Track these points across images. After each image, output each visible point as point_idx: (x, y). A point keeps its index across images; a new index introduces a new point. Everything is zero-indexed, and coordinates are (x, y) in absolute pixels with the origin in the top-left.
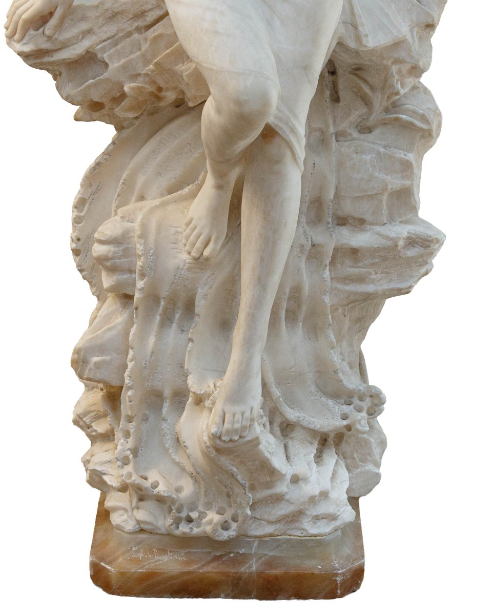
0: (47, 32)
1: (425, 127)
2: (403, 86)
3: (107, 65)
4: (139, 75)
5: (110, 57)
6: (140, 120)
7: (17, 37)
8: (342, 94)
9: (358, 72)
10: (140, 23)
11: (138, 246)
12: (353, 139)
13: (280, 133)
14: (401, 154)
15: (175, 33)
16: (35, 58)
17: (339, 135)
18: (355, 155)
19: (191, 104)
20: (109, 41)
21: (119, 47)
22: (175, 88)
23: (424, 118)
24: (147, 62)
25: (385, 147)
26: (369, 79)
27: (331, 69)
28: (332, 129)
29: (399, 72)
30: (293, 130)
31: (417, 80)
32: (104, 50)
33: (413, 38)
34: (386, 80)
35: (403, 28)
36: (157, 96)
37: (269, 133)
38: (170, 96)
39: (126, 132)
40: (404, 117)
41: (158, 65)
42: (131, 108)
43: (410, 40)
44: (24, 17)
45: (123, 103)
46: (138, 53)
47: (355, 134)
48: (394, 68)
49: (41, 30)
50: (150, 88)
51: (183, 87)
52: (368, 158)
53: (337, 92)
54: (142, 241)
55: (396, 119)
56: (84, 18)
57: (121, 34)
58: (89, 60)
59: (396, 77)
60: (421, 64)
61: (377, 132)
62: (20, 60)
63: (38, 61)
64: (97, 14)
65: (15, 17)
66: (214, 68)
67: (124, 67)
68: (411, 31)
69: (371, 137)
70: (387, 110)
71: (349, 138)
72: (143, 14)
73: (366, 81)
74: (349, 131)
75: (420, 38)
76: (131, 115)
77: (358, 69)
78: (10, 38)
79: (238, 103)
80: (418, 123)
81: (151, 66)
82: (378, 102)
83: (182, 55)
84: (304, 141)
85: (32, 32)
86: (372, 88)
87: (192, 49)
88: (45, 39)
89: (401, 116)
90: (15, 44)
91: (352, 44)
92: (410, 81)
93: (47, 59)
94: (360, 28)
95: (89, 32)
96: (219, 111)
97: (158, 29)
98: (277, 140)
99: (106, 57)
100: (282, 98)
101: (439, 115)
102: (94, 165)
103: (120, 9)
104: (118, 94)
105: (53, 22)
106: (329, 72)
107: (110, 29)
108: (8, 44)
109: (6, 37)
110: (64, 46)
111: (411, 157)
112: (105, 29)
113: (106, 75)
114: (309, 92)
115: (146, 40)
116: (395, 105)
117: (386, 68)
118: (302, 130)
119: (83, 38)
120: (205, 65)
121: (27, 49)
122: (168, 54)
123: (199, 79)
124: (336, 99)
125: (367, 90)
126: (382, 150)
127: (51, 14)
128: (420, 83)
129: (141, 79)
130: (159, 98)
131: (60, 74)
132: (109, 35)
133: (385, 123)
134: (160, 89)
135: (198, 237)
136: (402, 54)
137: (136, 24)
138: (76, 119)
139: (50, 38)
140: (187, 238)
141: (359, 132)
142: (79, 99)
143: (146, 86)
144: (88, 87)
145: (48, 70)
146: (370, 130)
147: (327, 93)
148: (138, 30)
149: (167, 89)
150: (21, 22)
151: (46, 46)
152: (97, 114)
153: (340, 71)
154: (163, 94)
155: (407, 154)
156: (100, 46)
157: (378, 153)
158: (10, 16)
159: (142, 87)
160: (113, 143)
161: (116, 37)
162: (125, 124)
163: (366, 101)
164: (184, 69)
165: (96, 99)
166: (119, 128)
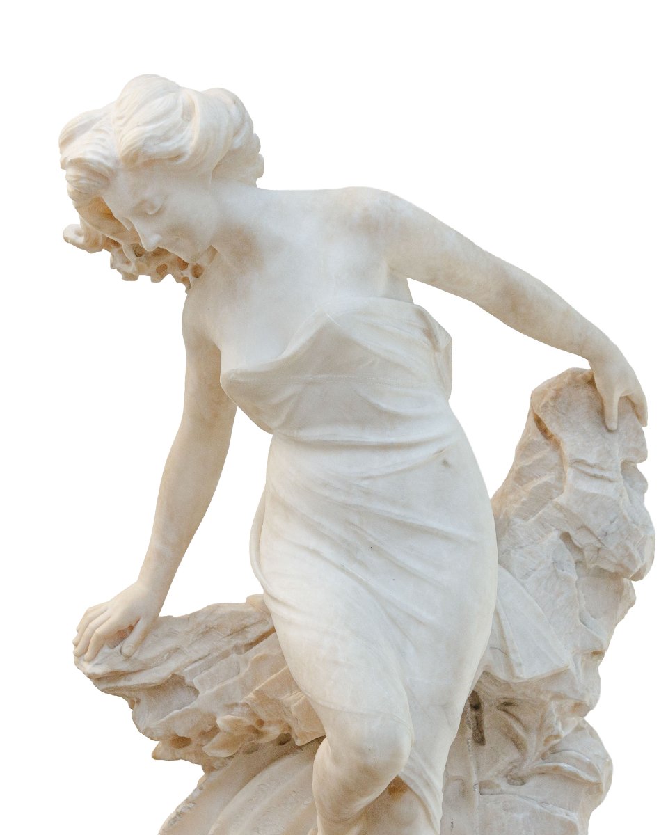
0: (126, 651)
1: (592, 779)
2: (564, 726)
3: (196, 692)
4: (236, 705)
5: (201, 682)
6: (233, 760)
7: (88, 655)
8: (487, 734)
9: (509, 708)
10: (240, 641)
12: (501, 792)
13: (412, 786)
14: (561, 813)
15: (282, 654)
16: (108, 682)
17: (484, 786)
18: (503, 813)
19: (298, 743)
20: (201, 662)
21: (212, 670)
22: (280, 722)
23: (591, 768)
24: (246, 689)
25: (541, 803)
26: (522, 717)
27: (475, 703)
28: (475, 779)
29: (560, 709)
30: (428, 784)
31: (581, 719)
32: (193, 673)
33: (577, 668)
34: (543, 719)
35: (564, 656)
36: (257, 730)
37: (397, 788)
38: (274, 732)
39: (216, 775)
40: (565, 766)
41: (260, 694)
42: (225, 746)
43: (572, 668)
44: (98, 631)
45: (214, 740)
46: (236, 678)
47: (504, 786)
48: (553, 705)
49: (118, 647)
50: (249, 721)
51: (289, 721)
52: (521, 817)
53: (481, 732)
55: (556, 769)
56: (171, 634)
57: (215, 654)
58: (175, 682)
59: (556, 715)
60: (587, 701)
61: (531, 783)
62: (89, 682)
63: (112, 685)
64: (187, 629)
65: (88, 631)
66: (332, 707)
67: (218, 696)
68: (575, 659)
69: (523, 789)
70: (543, 756)
71: (497, 790)
72: (242, 630)
73: (518, 720)
74: (497, 782)
75: (586, 668)
76: (224, 754)
77: (509, 704)
78: (79, 656)
79: (361, 751)
80: (584, 775)
81: (251, 695)
82: (534, 744)
83: (289, 682)
84: (441, 797)
85: (106, 650)
86: (526, 728)
87: (304, 680)
88: (122, 658)
89: (562, 765)
90: (85, 664)
91: (502, 675)
92: (573, 721)
93: (123, 683)
94: (512, 656)
95: (177, 650)
96: (336, 759)
97: (262, 649)
98: (407, 796)
99: (195, 682)
100: (414, 745)
101: (608, 763)
102: (175, 815)
103: (216, 623)
104: (209, 728)
105: (133, 637)
106: (471, 706)
107: (202, 648)
108: (76, 663)
109: (76, 655)
110: (145, 667)
111: (574, 817)
112: (196, 647)
113: (195, 704)
114: (448, 735)
115: (246, 662)
116: (553, 750)
117: (543, 704)
118: (438, 784)
119: (168, 658)
120: (320, 702)
121: (100, 670)
122: (273, 681)
123: (309, 711)
124: (480, 740)
125: (518, 729)
126: (538, 807)
127: (131, 628)
128: (585, 722)
129: (238, 710)
130: (259, 734)
131: (138, 701)
132: (201, 654)
133: (542, 773)
134: (261, 723)
136: (563, 688)
137: (234, 642)
138: (155, 757)
139: (128, 658)
141: (509, 782)
142: (160, 733)
143: (245, 719)
144: (173, 718)
145: (124, 696)
146: (522, 781)
147: (470, 733)
148: (237, 649)
149: (270, 723)
150: (94, 637)
151: (124, 667)
152: (182, 751)
153: (485, 706)
154: (265, 728)
155: (569, 812)
156: (189, 668)
157: (534, 811)
158: (81, 630)
159: (239, 721)
160: (200, 787)
161: (209, 658)
162: (215, 764)
163: (518, 744)
164: (289, 698)
165: (181, 734)
166: (208, 769)
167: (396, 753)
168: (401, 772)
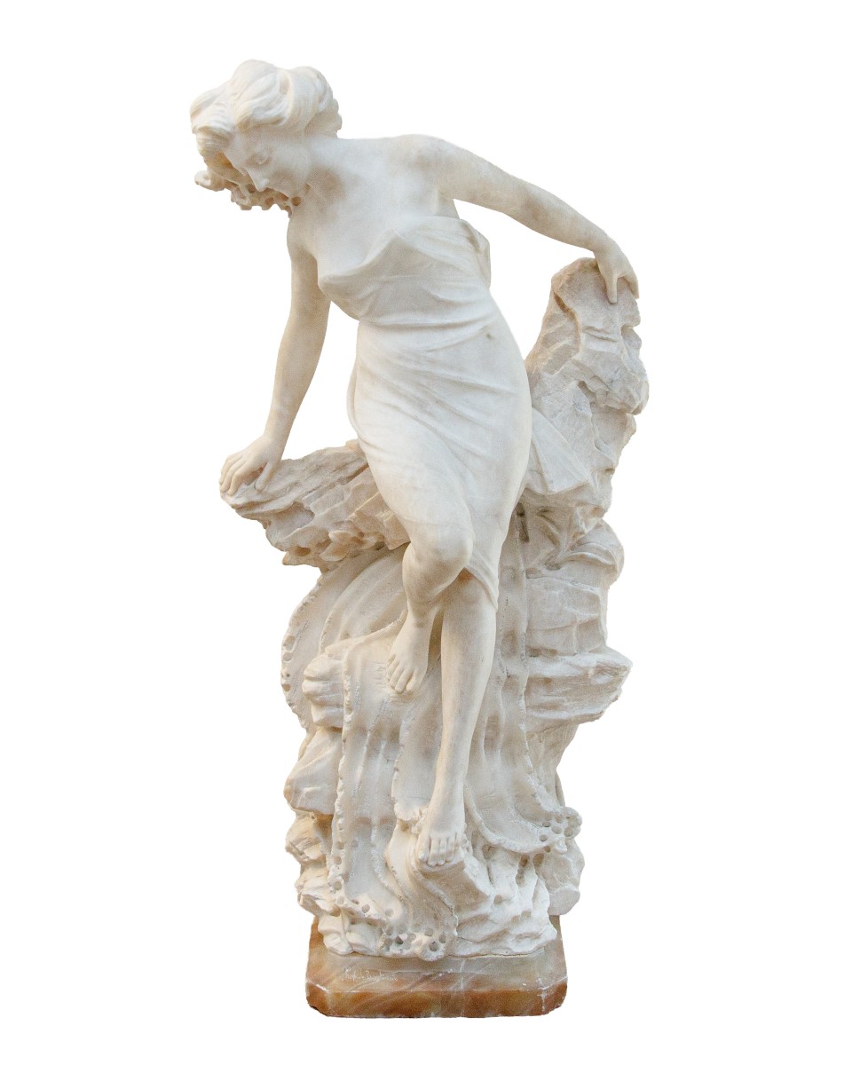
0: (258, 486)
1: (609, 562)
2: (587, 524)
3: (312, 514)
4: (342, 522)
5: (315, 507)
6: (344, 562)
7: (230, 491)
8: (531, 534)
9: (545, 514)
10: (342, 475)
11: (345, 682)
12: (543, 576)
13: (475, 575)
14: (587, 589)
15: (375, 484)
16: (247, 510)
17: (529, 572)
18: (545, 591)
19: (390, 548)
20: (314, 492)
21: (323, 497)
22: (376, 533)
23: (608, 554)
24: (350, 511)
25: (572, 582)
26: (556, 520)
27: (520, 512)
28: (522, 568)
29: (583, 513)
30: (487, 573)
31: (599, 519)
32: (309, 500)
33: (594, 481)
34: (571, 521)
35: (585, 474)
36: (359, 539)
37: (465, 576)
38: (371, 541)
39: (331, 575)
40: (589, 554)
41: (360, 513)
42: (335, 553)
43: (591, 482)
44: (237, 473)
45: (328, 548)
46: (341, 503)
47: (545, 571)
48: (578, 510)
49: (252, 484)
50: (352, 534)
51: (383, 532)
52: (557, 593)
53: (526, 533)
54: (349, 678)
55: (582, 556)
56: (290, 472)
57: (325, 486)
58: (296, 508)
59: (581, 517)
60: (603, 505)
61: (564, 568)
62: (234, 511)
63: (250, 512)
64: (303, 468)
65: (229, 474)
66: (414, 521)
67: (329, 516)
68: (593, 475)
69: (559, 573)
70: (573, 548)
71: (540, 575)
72: (343, 467)
73: (552, 522)
74: (539, 568)
75: (601, 482)
76: (335, 559)
77: (545, 511)
78: (224, 492)
79: (437, 552)
80: (603, 560)
81: (353, 514)
82: (565, 540)
83: (381, 504)
84: (497, 582)
85: (244, 486)
86: (559, 528)
88: (256, 492)
89: (586, 553)
90: (229, 498)
91: (538, 490)
92: (594, 521)
93: (257, 510)
94: (546, 476)
95: (296, 484)
96: (419, 558)
97: (359, 480)
98: (472, 582)
99: (311, 507)
100: (476, 545)
101: (620, 548)
102: (301, 605)
103: (324, 462)
104: (323, 540)
105: (263, 476)
106: (518, 514)
107: (315, 482)
108: (222, 497)
109: (221, 491)
110: (273, 498)
111: (597, 591)
112: (310, 481)
113: (312, 523)
114: (501, 536)
115: (348, 490)
116: (580, 543)
117: (570, 510)
118: (495, 572)
119: (290, 491)
120: (405, 518)
121: (240, 502)
122: (369, 503)
123: (397, 524)
124: (525, 539)
125: (553, 529)
126: (570, 585)
127: (261, 469)
128: (603, 521)
129: (344, 526)
130: (361, 543)
131: (270, 523)
132: (314, 486)
133: (572, 560)
134: (362, 534)
135: (401, 672)
136: (584, 497)
137: (338, 476)
138: (285, 564)
139: (260, 492)
140: (391, 674)
141: (548, 568)
142: (288, 545)
143: (349, 532)
144: (297, 534)
145: (259, 520)
146: (558, 567)
147: (517, 534)
148: (341, 481)
149: (369, 534)
150: (234, 477)
151: (257, 498)
152: (304, 558)
153: (528, 513)
154: (365, 538)
155: (593, 588)
156: (306, 497)
157: (567, 589)
158: (225, 472)
159: (344, 534)
160: (319, 584)
161: (321, 488)
162: (329, 567)
163: (554, 540)
164: (383, 516)
165: (303, 545)
166: (325, 570)
167: (462, 552)
168: (467, 564)
